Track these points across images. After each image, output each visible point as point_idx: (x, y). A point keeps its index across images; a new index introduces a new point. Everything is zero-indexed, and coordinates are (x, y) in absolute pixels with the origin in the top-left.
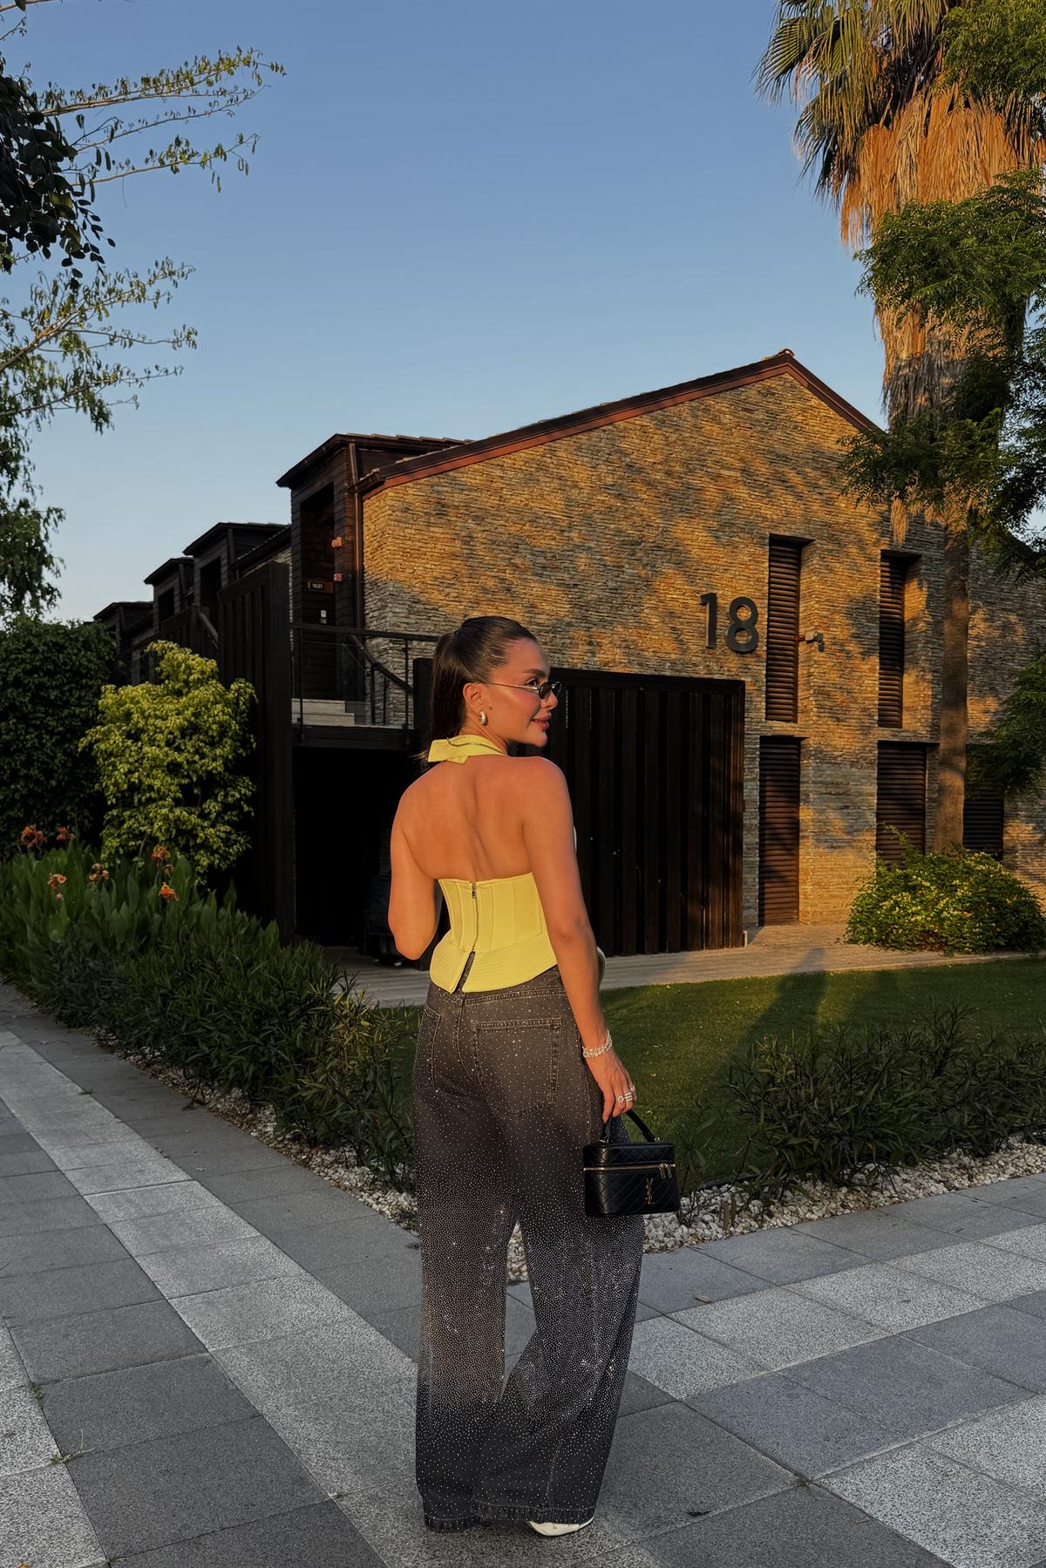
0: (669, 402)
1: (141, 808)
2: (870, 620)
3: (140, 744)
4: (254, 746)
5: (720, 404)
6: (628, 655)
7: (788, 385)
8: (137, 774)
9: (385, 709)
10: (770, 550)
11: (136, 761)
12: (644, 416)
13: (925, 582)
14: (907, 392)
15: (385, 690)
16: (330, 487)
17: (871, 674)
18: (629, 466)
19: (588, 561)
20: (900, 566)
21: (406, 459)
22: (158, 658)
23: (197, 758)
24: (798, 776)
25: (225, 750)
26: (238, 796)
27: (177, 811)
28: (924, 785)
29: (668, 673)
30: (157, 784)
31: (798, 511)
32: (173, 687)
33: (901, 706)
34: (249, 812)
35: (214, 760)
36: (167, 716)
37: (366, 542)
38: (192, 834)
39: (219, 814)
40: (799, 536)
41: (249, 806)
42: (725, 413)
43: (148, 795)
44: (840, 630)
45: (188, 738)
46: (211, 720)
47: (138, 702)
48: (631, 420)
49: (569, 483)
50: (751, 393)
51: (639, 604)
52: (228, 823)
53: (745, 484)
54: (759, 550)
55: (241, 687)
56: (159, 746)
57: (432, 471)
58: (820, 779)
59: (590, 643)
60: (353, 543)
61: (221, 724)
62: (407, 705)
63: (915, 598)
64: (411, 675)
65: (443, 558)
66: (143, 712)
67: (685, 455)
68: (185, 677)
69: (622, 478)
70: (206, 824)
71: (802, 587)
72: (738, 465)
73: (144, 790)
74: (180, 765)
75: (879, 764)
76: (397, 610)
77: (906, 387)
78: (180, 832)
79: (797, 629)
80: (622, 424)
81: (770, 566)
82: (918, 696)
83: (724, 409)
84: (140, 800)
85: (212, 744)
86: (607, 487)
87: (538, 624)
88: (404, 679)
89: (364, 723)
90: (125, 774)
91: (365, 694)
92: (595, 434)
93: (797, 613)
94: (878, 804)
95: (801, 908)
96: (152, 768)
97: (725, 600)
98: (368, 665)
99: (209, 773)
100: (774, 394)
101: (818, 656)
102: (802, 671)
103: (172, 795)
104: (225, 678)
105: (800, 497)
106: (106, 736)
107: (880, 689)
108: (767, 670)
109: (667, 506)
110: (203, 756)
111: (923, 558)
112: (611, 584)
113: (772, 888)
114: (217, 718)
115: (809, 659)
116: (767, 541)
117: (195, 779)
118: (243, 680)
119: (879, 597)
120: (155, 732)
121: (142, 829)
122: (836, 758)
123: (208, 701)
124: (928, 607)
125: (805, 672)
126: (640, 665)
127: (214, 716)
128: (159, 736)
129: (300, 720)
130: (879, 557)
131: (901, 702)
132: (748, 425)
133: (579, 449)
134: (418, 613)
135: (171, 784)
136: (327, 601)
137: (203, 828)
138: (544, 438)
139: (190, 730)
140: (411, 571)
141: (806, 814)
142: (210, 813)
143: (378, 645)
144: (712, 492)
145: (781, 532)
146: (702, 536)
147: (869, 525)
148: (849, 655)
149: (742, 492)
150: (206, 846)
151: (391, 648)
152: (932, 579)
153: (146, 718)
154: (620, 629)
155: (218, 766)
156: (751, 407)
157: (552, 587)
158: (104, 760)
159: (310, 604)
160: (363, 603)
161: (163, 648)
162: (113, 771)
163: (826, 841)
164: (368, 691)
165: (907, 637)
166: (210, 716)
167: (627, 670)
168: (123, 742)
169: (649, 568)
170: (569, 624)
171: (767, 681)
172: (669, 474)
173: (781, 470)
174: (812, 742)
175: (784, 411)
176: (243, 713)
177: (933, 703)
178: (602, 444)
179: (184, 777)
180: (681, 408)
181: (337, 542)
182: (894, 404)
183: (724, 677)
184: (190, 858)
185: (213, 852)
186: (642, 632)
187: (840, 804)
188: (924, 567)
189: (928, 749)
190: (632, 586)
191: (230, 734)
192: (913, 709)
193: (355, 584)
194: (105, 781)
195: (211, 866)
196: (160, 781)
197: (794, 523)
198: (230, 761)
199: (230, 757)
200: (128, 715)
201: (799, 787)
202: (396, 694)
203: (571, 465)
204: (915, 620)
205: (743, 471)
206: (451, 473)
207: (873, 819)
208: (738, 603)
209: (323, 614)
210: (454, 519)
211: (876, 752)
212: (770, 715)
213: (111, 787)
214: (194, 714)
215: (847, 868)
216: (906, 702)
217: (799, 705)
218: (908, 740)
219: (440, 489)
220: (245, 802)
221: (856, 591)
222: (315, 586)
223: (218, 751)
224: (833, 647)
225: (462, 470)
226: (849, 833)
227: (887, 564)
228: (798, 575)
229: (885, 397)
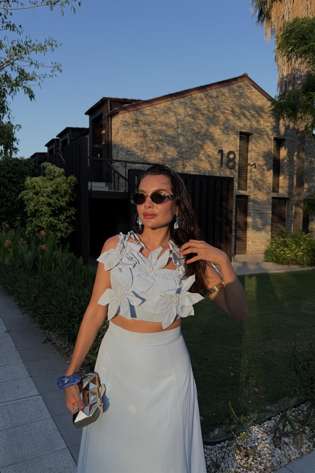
0: (209, 89)
1: (39, 217)
2: (270, 159)
3: (38, 196)
4: (76, 197)
5: (225, 90)
6: (195, 169)
7: (246, 84)
8: (37, 206)
9: (118, 185)
10: (240, 136)
11: (37, 202)
12: (201, 93)
13: (287, 148)
14: (286, 86)
15: (118, 180)
16: (101, 115)
17: (270, 176)
18: (196, 109)
19: (183, 139)
20: (279, 142)
21: (126, 105)
22: (44, 168)
23: (57, 201)
24: (247, 208)
25: (67, 199)
26: (71, 214)
27: (50, 219)
28: (285, 211)
29: (207, 175)
30: (44, 210)
31: (248, 124)
32: (50, 178)
33: (278, 186)
34: (74, 219)
35: (63, 202)
36: (47, 187)
37: (113, 132)
38: (55, 226)
39: (64, 220)
40: (249, 132)
41: (74, 217)
42: (226, 93)
43: (41, 213)
44: (261, 162)
45: (54, 194)
46: (61, 188)
47: (38, 182)
48: (197, 94)
49: (177, 114)
50: (235, 86)
51: (199, 153)
52: (68, 222)
53: (232, 115)
54: (236, 136)
55: (72, 178)
56: (44, 197)
57: (134, 109)
58: (254, 209)
59: (183, 165)
60: (108, 132)
61: (65, 190)
62: (126, 184)
63: (283, 153)
64: (127, 175)
65: (137, 137)
66: (39, 186)
67: (214, 105)
68: (54, 174)
69: (194, 112)
70: (60, 223)
71: (249, 148)
72: (230, 109)
73: (40, 212)
74: (52, 204)
75: (272, 204)
76: (122, 154)
77: (286, 84)
78: (51, 225)
79: (247, 161)
80: (194, 95)
81: (240, 141)
82: (284, 183)
83: (226, 91)
84: (38, 215)
85: (62, 197)
86: (189, 115)
87: (167, 159)
88: (125, 176)
89: (111, 190)
90: (34, 206)
91: (112, 180)
92: (186, 98)
93: (247, 156)
94: (272, 217)
95: (247, 249)
96: (42, 204)
97: (226, 151)
98: (113, 171)
99: (61, 206)
100: (241, 87)
101: (254, 170)
102: (249, 175)
103: (49, 213)
104: (67, 175)
105: (249, 120)
106: (27, 194)
107: (273, 181)
108: (239, 174)
109: (208, 121)
110: (59, 201)
111: (286, 140)
112: (190, 146)
113: (238, 243)
114: (64, 188)
115: (251, 171)
116: (239, 133)
117: (56, 208)
118: (72, 176)
119: (273, 152)
120: (43, 193)
121: (39, 224)
122: (259, 202)
123: (61, 182)
124: (287, 155)
125: (250, 175)
126: (199, 172)
127: (63, 187)
128: (44, 194)
129: (91, 189)
130: (273, 139)
131: (278, 184)
132: (233, 97)
133: (181, 103)
134: (129, 155)
135: (48, 210)
136: (100, 151)
137: (59, 224)
138: (170, 99)
139: (55, 192)
140: (127, 141)
141: (249, 220)
142: (61, 219)
143: (116, 165)
144: (222, 117)
145: (243, 131)
146: (219, 131)
147: (270, 129)
148: (263, 170)
149: (231, 118)
150: (60, 230)
151: (121, 166)
152: (289, 146)
153: (40, 188)
154: (192, 161)
155: (64, 204)
156: (235, 91)
157: (172, 147)
158: (27, 201)
159: (95, 151)
160: (112, 151)
161: (46, 165)
162: (30, 205)
163: (256, 228)
164: (113, 180)
165: (281, 164)
166: (61, 187)
167: (195, 174)
168: (33, 196)
169: (202, 141)
170: (177, 159)
171: (238, 178)
172: (209, 111)
173: (243, 111)
174: (252, 197)
175: (244, 93)
176: (72, 186)
177: (289, 185)
178: (188, 102)
179: (53, 207)
180: (213, 91)
181: (104, 132)
182: (281, 90)
183: (225, 176)
184: (55, 234)
185: (62, 232)
186: (199, 161)
187: (260, 217)
188: (286, 143)
189: (287, 199)
190: (196, 147)
191: (68, 193)
192: (282, 187)
193: (109, 145)
194: (27, 209)
195: (61, 236)
196: (45, 209)
197: (247, 128)
198: (68, 202)
199: (68, 201)
200: (35, 187)
201: (247, 211)
202: (122, 181)
203: (178, 108)
204: (284, 159)
205: (232, 111)
206: (140, 110)
207: (270, 221)
208: (230, 153)
209: (99, 155)
210: (141, 124)
211: (271, 200)
212: (239, 188)
213: (29, 211)
214: (56, 187)
215: (262, 237)
216: (281, 185)
217: (248, 185)
218: (281, 197)
219: (137, 115)
220: (73, 216)
221: (265, 149)
222: (96, 146)
223: (64, 199)
224: (259, 167)
225: (144, 109)
226: (263, 226)
227: (275, 142)
228: (248, 144)
229: (278, 88)
